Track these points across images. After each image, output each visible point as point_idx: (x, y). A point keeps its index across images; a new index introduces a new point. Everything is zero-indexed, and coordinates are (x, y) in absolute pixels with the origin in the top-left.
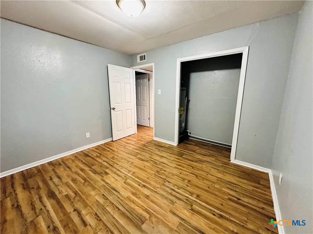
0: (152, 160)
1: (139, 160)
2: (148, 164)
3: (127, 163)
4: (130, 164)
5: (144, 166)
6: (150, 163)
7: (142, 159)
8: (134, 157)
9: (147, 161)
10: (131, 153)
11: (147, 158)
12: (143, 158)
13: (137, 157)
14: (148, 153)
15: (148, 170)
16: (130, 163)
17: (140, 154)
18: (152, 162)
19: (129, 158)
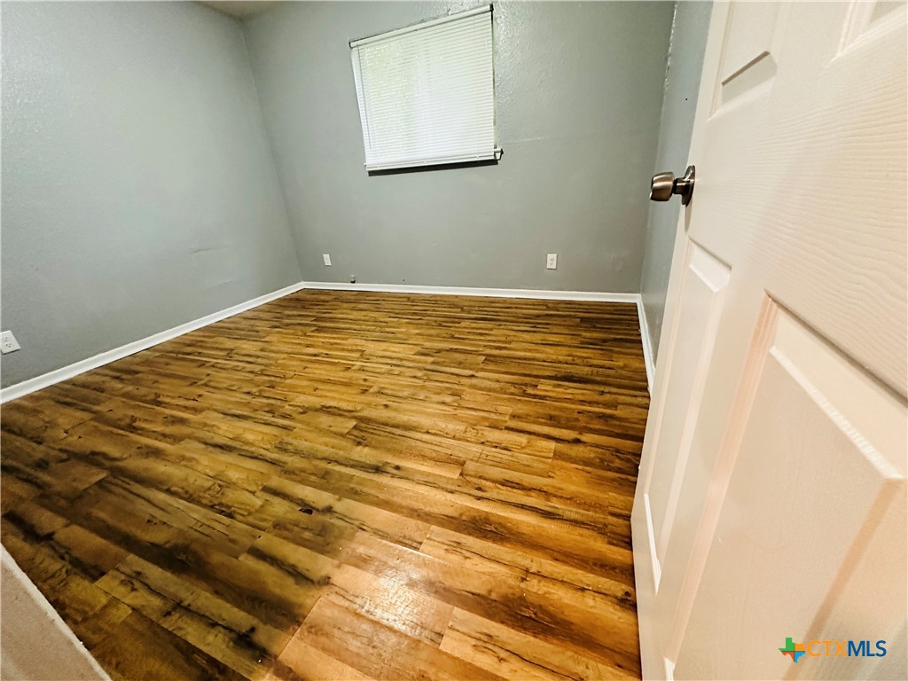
0: (284, 416)
1: (339, 409)
2: (302, 400)
3: (383, 388)
4: (371, 387)
5: (318, 392)
6: (294, 406)
7: (329, 413)
8: (365, 414)
9: (305, 410)
10: (394, 430)
11: (308, 424)
12: (324, 420)
13: (355, 418)
14: (297, 452)
15: (305, 383)
16: (371, 390)
17: (342, 435)
18: (287, 408)
19: (386, 406)
